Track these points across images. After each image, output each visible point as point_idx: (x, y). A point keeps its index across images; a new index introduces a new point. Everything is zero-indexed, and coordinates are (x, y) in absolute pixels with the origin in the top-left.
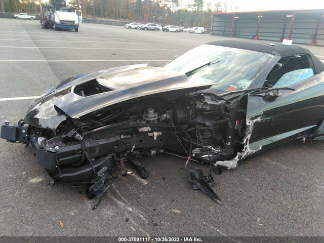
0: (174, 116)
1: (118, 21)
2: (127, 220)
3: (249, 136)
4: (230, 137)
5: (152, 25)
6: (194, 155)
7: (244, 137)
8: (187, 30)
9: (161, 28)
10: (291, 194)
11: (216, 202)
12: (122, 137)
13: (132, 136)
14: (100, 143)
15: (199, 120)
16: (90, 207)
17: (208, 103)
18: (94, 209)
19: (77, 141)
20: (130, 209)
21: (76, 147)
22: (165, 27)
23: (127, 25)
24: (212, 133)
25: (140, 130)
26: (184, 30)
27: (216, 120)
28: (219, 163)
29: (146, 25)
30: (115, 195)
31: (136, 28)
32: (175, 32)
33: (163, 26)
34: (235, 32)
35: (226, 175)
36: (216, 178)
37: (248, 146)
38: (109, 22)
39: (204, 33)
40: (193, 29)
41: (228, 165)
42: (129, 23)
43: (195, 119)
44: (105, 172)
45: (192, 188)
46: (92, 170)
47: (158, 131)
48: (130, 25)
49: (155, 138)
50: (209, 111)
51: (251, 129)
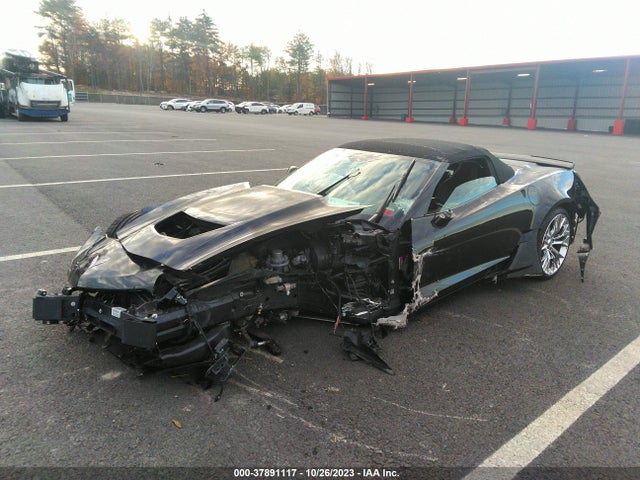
0: (313, 258)
1: (144, 95)
2: (269, 407)
3: (419, 278)
4: (393, 282)
5: (215, 102)
6: (344, 315)
7: (412, 279)
8: (283, 108)
9: (232, 106)
10: (483, 352)
11: (386, 372)
12: (242, 294)
13: (255, 292)
14: (212, 306)
15: (348, 260)
16: (210, 399)
17: (361, 234)
18: (216, 400)
19: (179, 305)
20: (268, 394)
21: (178, 314)
22: (241, 105)
23: (165, 104)
24: (366, 280)
25: (267, 282)
26: (278, 109)
27: (372, 259)
28: (382, 321)
29: (204, 103)
30: (241, 380)
31: (184, 109)
32: (261, 113)
33: (236, 103)
34: (371, 110)
35: (393, 338)
36: (381, 343)
37: (418, 293)
38: (125, 99)
39: (316, 113)
40: (294, 107)
41: (394, 323)
42: (168, 100)
43: (342, 260)
44: (225, 347)
45: (350, 359)
46: (206, 345)
47: (291, 282)
48: (170, 103)
49: (288, 293)
50: (362, 246)
51: (420, 266)
